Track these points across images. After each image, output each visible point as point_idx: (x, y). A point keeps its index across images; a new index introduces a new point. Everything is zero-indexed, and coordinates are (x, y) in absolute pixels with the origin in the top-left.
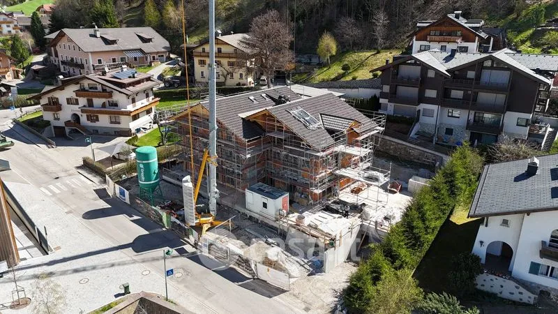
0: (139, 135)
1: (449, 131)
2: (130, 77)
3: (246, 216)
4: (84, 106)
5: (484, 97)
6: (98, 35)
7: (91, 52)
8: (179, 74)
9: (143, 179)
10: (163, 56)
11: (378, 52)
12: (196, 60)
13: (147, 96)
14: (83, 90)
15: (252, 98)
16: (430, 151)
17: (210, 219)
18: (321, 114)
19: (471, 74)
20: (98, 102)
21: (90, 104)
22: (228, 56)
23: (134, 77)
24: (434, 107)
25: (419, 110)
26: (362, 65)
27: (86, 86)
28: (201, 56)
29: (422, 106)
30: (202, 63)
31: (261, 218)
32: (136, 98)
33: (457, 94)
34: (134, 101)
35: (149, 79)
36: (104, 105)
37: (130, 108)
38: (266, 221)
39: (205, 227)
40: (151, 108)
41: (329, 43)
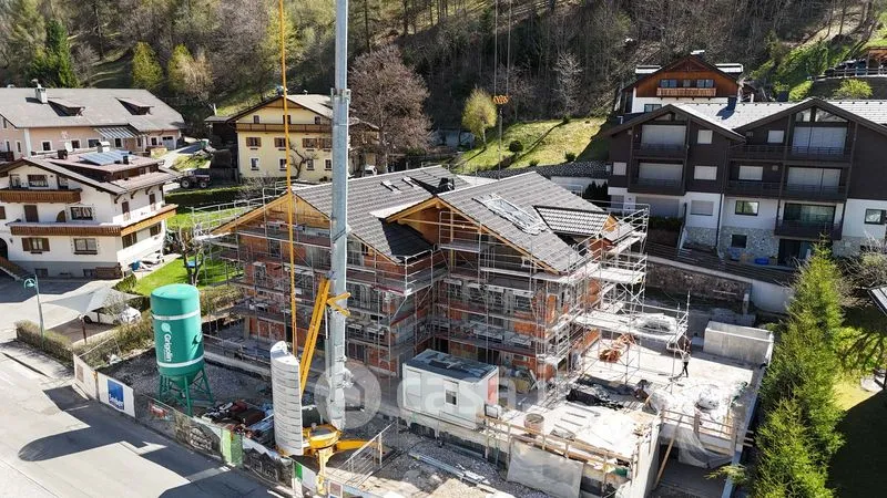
0: (139, 275)
1: (740, 241)
2: (117, 162)
3: (404, 423)
4: (19, 221)
5: (799, 176)
6: (44, 100)
7: (30, 129)
8: (207, 165)
9: (169, 355)
10: (170, 138)
11: (566, 122)
12: (242, 138)
13: (152, 200)
14: (16, 187)
15: (387, 183)
16: (725, 275)
17: (333, 437)
18: (535, 207)
19: (776, 136)
20: (48, 211)
21: (32, 215)
22: (303, 129)
23: (126, 162)
24: (714, 198)
25: (686, 205)
26: (541, 142)
27: (24, 181)
28: (251, 130)
29: (691, 197)
30: (254, 143)
31: (439, 427)
32: (131, 203)
33: (750, 172)
34: (126, 208)
35: (154, 168)
36: (61, 217)
37: (119, 220)
38: (454, 432)
39: (325, 456)
40: (160, 225)
41: (482, 107)
